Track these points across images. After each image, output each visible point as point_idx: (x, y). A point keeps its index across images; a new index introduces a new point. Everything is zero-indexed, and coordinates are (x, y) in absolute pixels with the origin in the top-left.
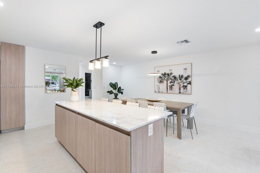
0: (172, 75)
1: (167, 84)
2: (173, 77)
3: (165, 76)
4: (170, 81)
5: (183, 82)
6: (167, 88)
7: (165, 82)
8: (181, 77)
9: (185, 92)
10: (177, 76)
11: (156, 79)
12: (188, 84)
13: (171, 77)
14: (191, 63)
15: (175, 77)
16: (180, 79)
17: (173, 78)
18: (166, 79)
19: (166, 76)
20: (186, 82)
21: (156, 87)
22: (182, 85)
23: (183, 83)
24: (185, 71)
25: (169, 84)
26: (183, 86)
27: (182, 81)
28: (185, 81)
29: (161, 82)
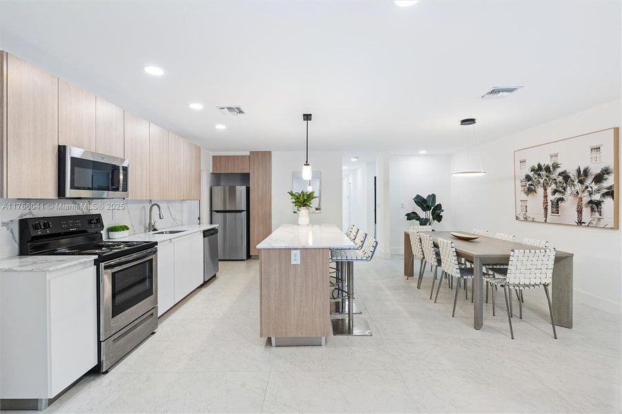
0: (559, 171)
1: (546, 196)
2: (560, 174)
3: (539, 175)
4: (554, 186)
5: (590, 189)
6: (546, 209)
7: (540, 190)
8: (583, 175)
9: (594, 222)
10: (573, 174)
11: (519, 184)
12: (604, 195)
13: (555, 175)
14: (617, 130)
15: (566, 177)
16: (581, 182)
17: (561, 179)
18: (542, 181)
19: (543, 173)
20: (598, 191)
21: (519, 203)
22: (586, 199)
23: (591, 194)
24: (595, 154)
25: (551, 197)
26: (591, 202)
27: (587, 187)
28: (595, 187)
29: (530, 191)
